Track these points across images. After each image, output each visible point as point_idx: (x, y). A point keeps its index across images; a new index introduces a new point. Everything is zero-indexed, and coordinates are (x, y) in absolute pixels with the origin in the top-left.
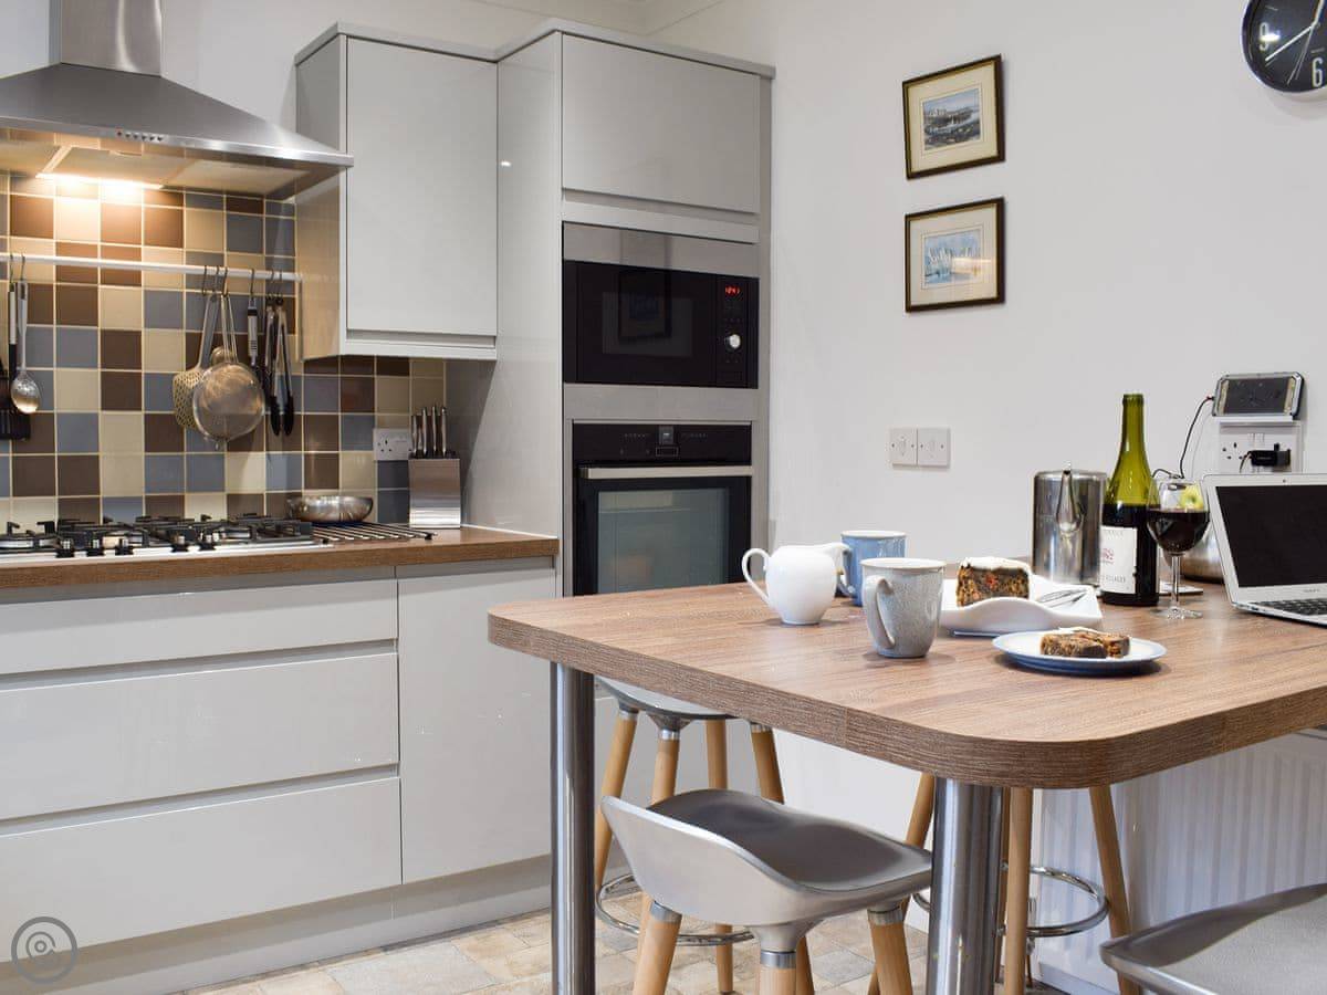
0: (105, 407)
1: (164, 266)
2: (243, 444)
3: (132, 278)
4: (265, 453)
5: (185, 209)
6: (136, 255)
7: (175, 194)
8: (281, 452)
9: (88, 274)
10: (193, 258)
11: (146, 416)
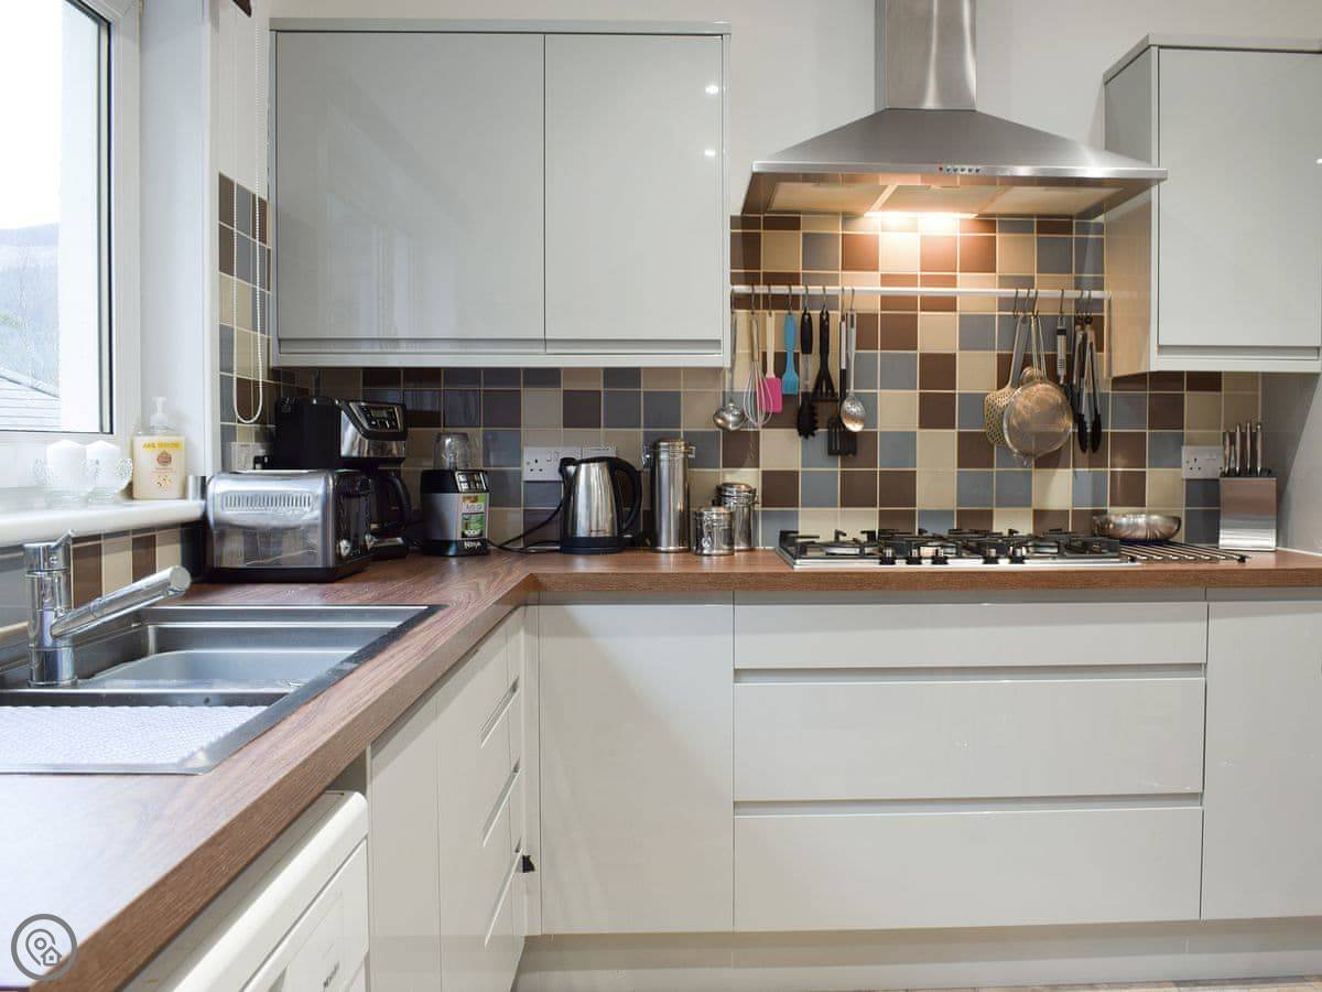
0: (922, 426)
1: (978, 291)
2: (1050, 461)
3: (948, 304)
4: (1071, 470)
5: (997, 235)
6: (952, 282)
7: (988, 222)
8: (1087, 469)
9: (908, 302)
10: (1005, 281)
11: (960, 434)
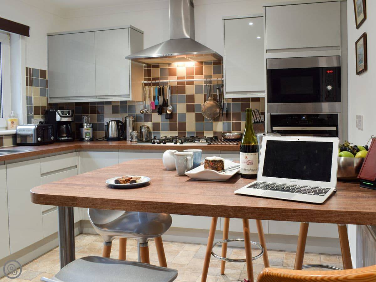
0: (187, 112)
1: (199, 79)
2: (217, 119)
3: (192, 83)
4: (222, 122)
5: (203, 66)
6: (193, 78)
7: (201, 63)
8: (226, 122)
9: (183, 83)
10: (206, 77)
11: (196, 114)
